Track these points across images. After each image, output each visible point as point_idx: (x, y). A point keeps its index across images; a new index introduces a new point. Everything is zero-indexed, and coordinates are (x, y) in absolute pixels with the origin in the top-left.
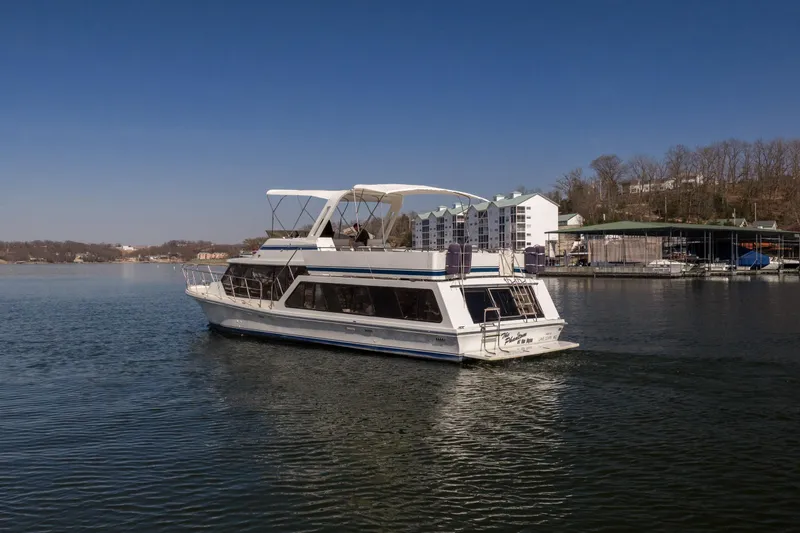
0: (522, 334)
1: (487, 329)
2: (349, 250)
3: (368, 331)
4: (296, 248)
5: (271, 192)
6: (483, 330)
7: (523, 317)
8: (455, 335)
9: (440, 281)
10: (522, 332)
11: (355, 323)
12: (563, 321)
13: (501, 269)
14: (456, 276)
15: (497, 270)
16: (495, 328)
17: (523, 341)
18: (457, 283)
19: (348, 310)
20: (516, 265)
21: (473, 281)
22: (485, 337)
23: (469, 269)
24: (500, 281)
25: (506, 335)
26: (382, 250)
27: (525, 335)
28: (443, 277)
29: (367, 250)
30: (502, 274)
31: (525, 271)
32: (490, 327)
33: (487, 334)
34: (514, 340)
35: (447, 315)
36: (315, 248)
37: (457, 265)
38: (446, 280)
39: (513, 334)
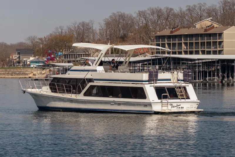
0: (179, 105)
1: (163, 102)
2: (111, 72)
3: (119, 104)
4: (88, 71)
5: (74, 45)
6: (161, 102)
7: (180, 99)
8: (151, 103)
9: (146, 84)
10: (179, 104)
11: (114, 101)
12: (199, 101)
13: (172, 80)
14: (152, 82)
15: (170, 80)
16: (167, 102)
17: (179, 108)
18: (153, 85)
19: (111, 96)
20: (178, 78)
21: (159, 84)
22: (162, 104)
23: (157, 80)
24: (171, 85)
25: (171, 105)
26: (125, 72)
27: (180, 105)
28: (147, 83)
29: (118, 72)
30: (172, 82)
31: (183, 81)
32: (164, 101)
33: (163, 104)
34: (175, 107)
35: (148, 96)
36: (96, 71)
37: (153, 78)
38: (149, 84)
39: (175, 105)
